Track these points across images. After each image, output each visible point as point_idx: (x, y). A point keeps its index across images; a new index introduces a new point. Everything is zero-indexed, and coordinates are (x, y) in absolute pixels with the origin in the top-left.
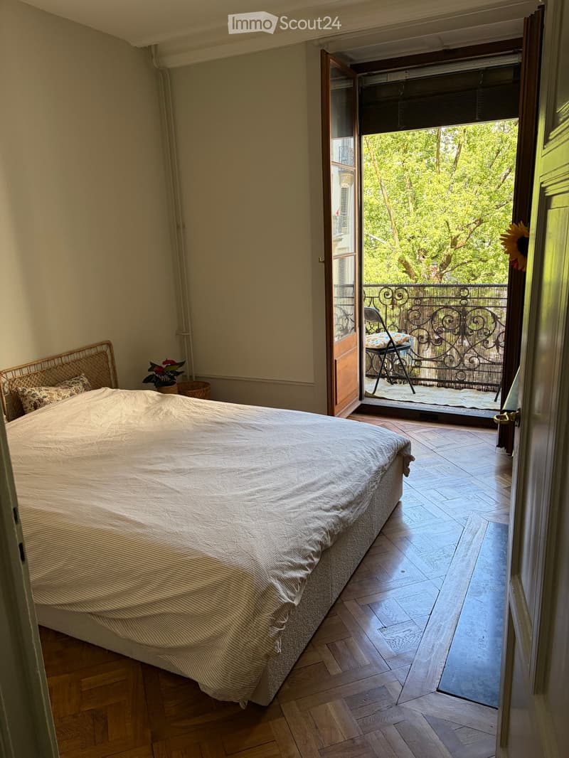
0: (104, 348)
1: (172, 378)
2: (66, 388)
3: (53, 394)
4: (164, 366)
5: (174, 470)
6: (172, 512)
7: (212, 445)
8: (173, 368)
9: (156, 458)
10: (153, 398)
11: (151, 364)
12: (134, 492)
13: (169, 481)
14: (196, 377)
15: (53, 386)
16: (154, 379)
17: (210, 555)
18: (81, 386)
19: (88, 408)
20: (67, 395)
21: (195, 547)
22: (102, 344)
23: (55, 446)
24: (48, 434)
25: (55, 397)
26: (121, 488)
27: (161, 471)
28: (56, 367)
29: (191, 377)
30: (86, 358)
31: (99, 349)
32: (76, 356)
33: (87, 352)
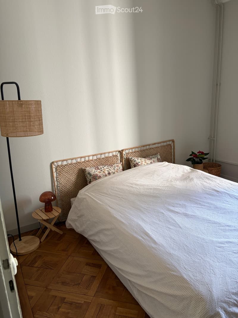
0: (171, 142)
1: (201, 160)
2: (149, 159)
3: (143, 162)
4: (198, 154)
5: (184, 213)
6: (173, 239)
7: (208, 203)
8: (203, 156)
9: (177, 204)
10: (187, 170)
11: (192, 152)
12: (160, 221)
13: (179, 220)
14: (215, 161)
15: (145, 158)
16: (192, 160)
17: (185, 277)
18: (156, 159)
19: (154, 171)
20: (149, 162)
21: (178, 268)
22: (169, 141)
23: (135, 187)
24: (134, 180)
25: (143, 163)
26: (154, 217)
27: (177, 213)
28: (147, 150)
29: (213, 160)
30: (161, 146)
31: (168, 143)
32: (156, 145)
33: (162, 144)
